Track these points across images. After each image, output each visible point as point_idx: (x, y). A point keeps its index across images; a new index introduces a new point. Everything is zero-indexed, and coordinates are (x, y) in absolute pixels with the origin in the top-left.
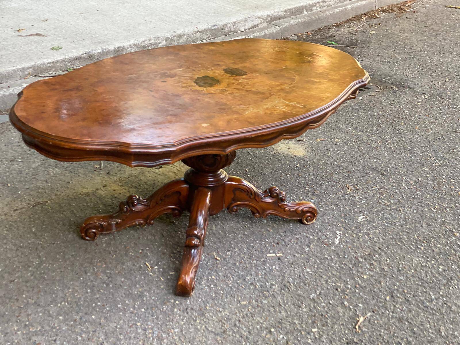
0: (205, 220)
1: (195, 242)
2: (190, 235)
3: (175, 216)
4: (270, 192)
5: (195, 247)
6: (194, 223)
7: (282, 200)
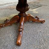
0: (23, 24)
1: (21, 30)
2: (20, 28)
3: (17, 23)
4: (36, 17)
5: (21, 31)
6: (21, 25)
7: (39, 19)
